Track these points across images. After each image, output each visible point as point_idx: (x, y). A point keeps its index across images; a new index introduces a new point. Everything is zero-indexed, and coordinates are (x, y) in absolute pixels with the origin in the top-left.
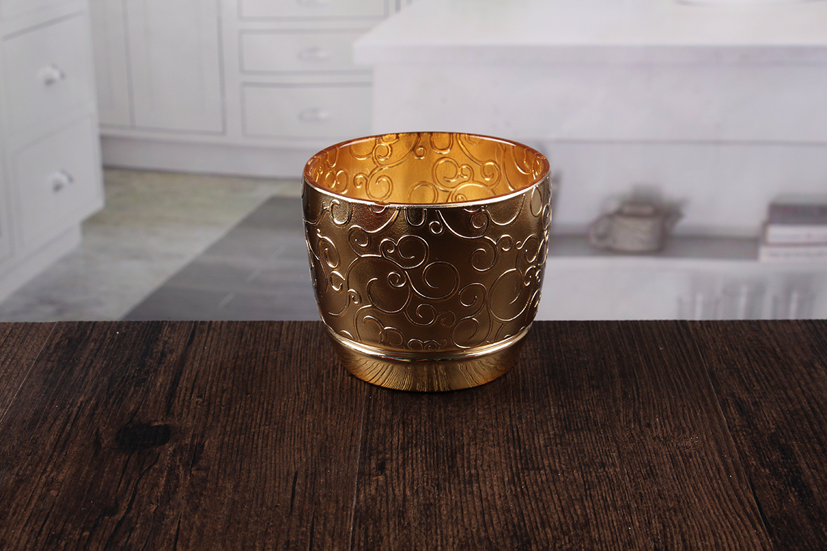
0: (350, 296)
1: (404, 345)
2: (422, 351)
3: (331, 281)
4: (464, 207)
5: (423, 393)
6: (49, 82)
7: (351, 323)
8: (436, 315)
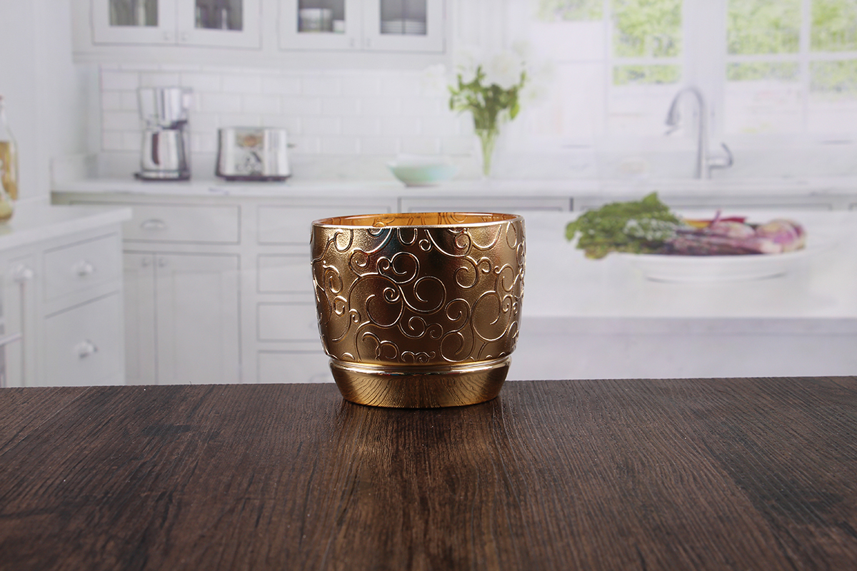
0: (351, 316)
1: (399, 359)
2: (415, 364)
3: (335, 306)
4: (449, 228)
5: (415, 409)
6: (84, 356)
7: (351, 344)
8: (426, 327)
